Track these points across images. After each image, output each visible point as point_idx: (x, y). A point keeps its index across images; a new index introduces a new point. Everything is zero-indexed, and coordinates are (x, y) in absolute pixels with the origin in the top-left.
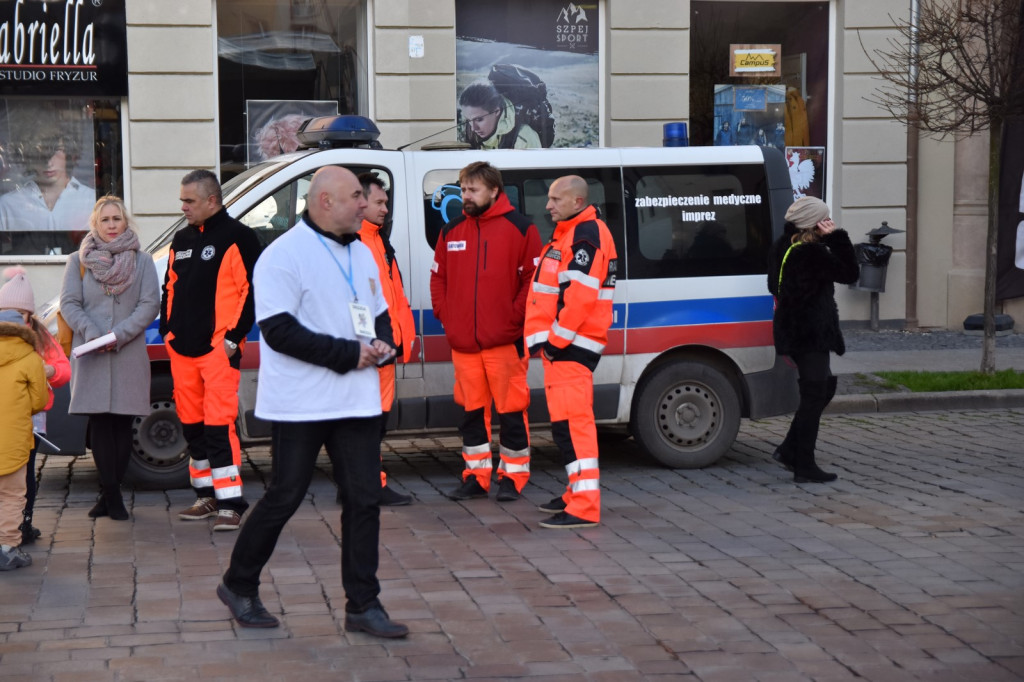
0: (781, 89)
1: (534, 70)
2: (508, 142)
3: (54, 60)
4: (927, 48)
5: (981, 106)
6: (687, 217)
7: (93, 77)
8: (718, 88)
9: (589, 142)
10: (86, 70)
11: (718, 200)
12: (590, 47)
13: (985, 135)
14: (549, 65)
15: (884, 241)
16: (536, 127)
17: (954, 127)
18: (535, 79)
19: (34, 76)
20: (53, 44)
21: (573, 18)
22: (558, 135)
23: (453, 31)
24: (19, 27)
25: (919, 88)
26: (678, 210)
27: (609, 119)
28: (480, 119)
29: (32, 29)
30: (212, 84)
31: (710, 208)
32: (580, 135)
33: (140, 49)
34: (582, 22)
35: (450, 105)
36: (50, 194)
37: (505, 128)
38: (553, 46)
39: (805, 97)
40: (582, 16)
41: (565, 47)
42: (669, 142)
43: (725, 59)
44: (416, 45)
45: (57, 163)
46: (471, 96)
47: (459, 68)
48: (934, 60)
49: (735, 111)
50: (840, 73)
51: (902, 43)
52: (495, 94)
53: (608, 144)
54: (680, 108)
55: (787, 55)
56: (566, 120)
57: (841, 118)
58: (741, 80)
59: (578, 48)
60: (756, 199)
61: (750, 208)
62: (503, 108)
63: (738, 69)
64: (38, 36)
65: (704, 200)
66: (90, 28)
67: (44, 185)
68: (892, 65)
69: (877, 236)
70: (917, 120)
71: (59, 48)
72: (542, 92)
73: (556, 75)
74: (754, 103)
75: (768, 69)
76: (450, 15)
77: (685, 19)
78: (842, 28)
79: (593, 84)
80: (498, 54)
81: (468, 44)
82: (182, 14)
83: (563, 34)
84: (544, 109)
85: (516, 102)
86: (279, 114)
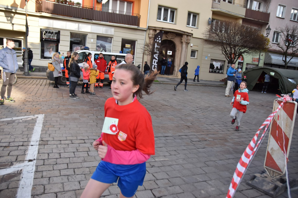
0: (130, 49)
1: (105, 44)
2: (102, 51)
3: (52, 38)
4: (145, 47)
5: (151, 53)
7: (56, 40)
8: (124, 48)
9: (110, 52)
10: (55, 39)
12: (111, 42)
13: (150, 56)
14: (107, 44)
16: (104, 50)
17: (148, 55)
19: (49, 40)
20: (52, 36)
22: (107, 51)
23: (96, 39)
24: (48, 34)
25: (144, 50)
26: (121, 60)
27: (112, 50)
28: (98, 49)
29: (49, 34)
30: (69, 42)
33: (61, 38)
35: (95, 47)
36: (50, 53)
37: (101, 50)
38: (107, 42)
39: (133, 50)
40: (110, 39)
41: (108, 42)
42: (120, 53)
43: (125, 45)
44: (92, 40)
45: (51, 49)
46: (98, 46)
47: (97, 43)
48: (146, 48)
49: (126, 51)
50: (137, 48)
51: (143, 46)
52: (100, 46)
53: (112, 52)
54: (120, 50)
55: (131, 46)
57: (136, 53)
58: (126, 48)
59: (110, 42)
62: (101, 48)
63: (126, 47)
66: (56, 35)
67: (50, 52)
68: (142, 48)
69: (139, 65)
70: (143, 54)
71: (52, 37)
72: (105, 47)
73: (107, 45)
74: (127, 50)
75: (129, 47)
76: (96, 37)
77: (121, 41)
78: (137, 44)
79: (111, 47)
80: (101, 42)
81: (98, 41)
82: (66, 34)
83: (108, 41)
84: (105, 49)
85: (103, 47)
86: (76, 46)
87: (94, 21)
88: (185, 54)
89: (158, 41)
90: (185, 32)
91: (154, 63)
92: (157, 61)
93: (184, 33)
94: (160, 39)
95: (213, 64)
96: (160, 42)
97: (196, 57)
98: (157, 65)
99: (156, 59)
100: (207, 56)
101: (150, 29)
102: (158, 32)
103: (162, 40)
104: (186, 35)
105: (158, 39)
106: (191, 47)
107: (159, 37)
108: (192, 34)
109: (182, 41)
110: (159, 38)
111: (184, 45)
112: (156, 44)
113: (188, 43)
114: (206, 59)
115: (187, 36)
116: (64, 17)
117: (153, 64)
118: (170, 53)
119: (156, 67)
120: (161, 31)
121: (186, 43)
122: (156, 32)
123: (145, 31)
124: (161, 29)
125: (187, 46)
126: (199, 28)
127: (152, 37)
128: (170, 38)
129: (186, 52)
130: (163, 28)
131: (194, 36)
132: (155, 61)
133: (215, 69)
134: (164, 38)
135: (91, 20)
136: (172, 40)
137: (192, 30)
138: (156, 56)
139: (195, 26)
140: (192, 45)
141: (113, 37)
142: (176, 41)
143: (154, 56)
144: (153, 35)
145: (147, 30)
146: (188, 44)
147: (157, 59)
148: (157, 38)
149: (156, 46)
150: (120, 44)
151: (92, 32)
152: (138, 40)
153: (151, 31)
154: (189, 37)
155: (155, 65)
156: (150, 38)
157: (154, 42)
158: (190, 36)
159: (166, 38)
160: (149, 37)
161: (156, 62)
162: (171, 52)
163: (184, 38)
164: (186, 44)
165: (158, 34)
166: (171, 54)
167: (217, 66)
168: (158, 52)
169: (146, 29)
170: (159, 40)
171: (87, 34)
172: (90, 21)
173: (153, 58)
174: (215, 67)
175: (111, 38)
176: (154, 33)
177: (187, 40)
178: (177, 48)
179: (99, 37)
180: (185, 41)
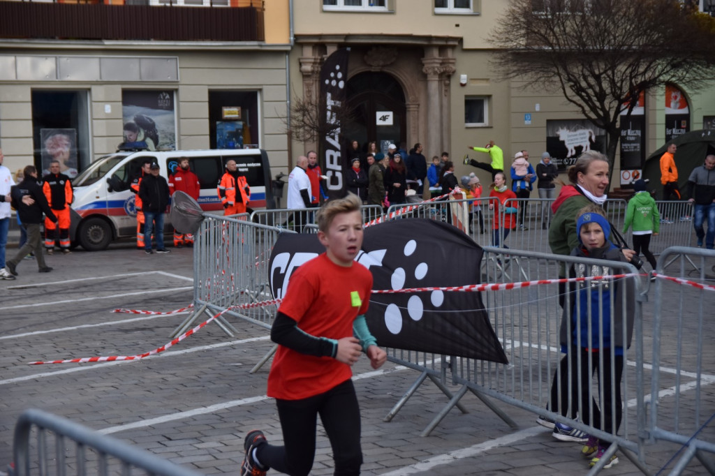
0: (241, 123)
1: (150, 117)
5: (315, 132)
8: (218, 123)
11: (249, 165)
12: (171, 108)
14: (160, 114)
15: (282, 179)
16: (152, 138)
17: (306, 140)
18: (151, 120)
21: (164, 97)
22: (160, 141)
23: (121, 103)
25: (292, 126)
27: (180, 135)
28: (131, 135)
31: (246, 167)
32: (168, 141)
34: (168, 99)
37: (141, 138)
38: (157, 107)
39: (248, 125)
40: (167, 97)
41: (161, 108)
43: (220, 112)
44: (108, 108)
46: (128, 127)
47: (123, 116)
49: (225, 132)
50: (263, 118)
51: (284, 107)
52: (136, 126)
55: (243, 113)
56: (163, 136)
57: (264, 134)
58: (226, 120)
60: (259, 165)
61: (258, 168)
62: (139, 131)
63: (226, 116)
65: (244, 165)
69: (279, 178)
70: (290, 134)
72: (154, 125)
73: (159, 119)
74: (229, 128)
75: (236, 116)
76: (120, 97)
77: (206, 98)
79: (173, 122)
80: (137, 111)
81: (126, 107)
82: (20, 98)
83: (161, 103)
84: (155, 131)
85: (144, 128)
86: (53, 134)
87: (108, 43)
88: (441, 117)
89: (334, 83)
90: (429, 38)
91: (332, 162)
92: (338, 154)
93: (425, 43)
94: (340, 75)
95: (561, 139)
96: (341, 84)
97: (486, 122)
98: (339, 168)
99: (335, 149)
100: (530, 113)
101: (302, 45)
102: (331, 50)
103: (350, 75)
104: (436, 46)
105: (336, 78)
106: (463, 85)
107: (338, 67)
108: (460, 40)
109: (424, 71)
110: (336, 72)
111: (434, 85)
112: (329, 95)
113: (446, 76)
114: (528, 122)
115: (442, 49)
116: (9, 40)
117: (329, 166)
118: (384, 118)
119: (339, 175)
120: (341, 46)
121: (441, 75)
122: (326, 54)
123: (286, 52)
124: (342, 41)
125: (448, 85)
126: (483, 13)
127: (313, 72)
128: (376, 66)
129: (445, 109)
130: (348, 36)
131: (466, 46)
132: (332, 157)
133: (569, 155)
134: (356, 69)
135: (100, 39)
136: (386, 70)
137: (457, 26)
138: (333, 138)
139: (467, 6)
140: (464, 78)
141: (177, 90)
142: (405, 75)
143: (329, 139)
144: (314, 63)
145: (292, 48)
146: (449, 77)
147: (338, 146)
148: (332, 75)
149: (330, 103)
150: (204, 110)
151: (105, 79)
152: (264, 87)
153: (308, 53)
154: (450, 54)
155: (334, 171)
156: (305, 75)
157: (324, 89)
158: (453, 47)
159: (362, 69)
160: (301, 71)
161: (335, 160)
162: (390, 114)
163: (433, 61)
164: (440, 81)
165: (334, 59)
166: (390, 122)
167: (577, 145)
169: (289, 48)
170: (338, 81)
171: (89, 90)
172: (96, 42)
173: (324, 146)
174: (570, 147)
175: (171, 93)
176: (319, 55)
177: (441, 64)
178: (410, 99)
179: (131, 96)
180: (434, 68)
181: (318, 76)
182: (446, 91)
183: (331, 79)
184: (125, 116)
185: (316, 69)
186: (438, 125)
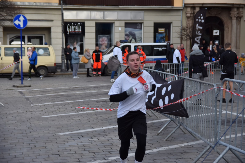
0: (165, 34)
3: (76, 31)
6: (159, 50)
7: (81, 33)
8: (157, 34)
10: (80, 32)
11: (162, 48)
12: (141, 29)
16: (134, 39)
18: (134, 33)
19: (74, 33)
20: (76, 29)
21: (139, 25)
23: (124, 27)
24: (72, 27)
27: (143, 38)
28: (127, 38)
29: (74, 27)
30: (95, 34)
31: (161, 49)
32: (140, 40)
33: (86, 29)
34: (140, 26)
37: (131, 39)
38: (136, 28)
39: (167, 35)
41: (138, 29)
43: (158, 30)
44: (120, 29)
46: (126, 35)
49: (159, 37)
50: (172, 32)
52: (129, 35)
55: (165, 30)
56: (138, 38)
57: (172, 38)
58: (160, 33)
60: (166, 48)
61: (165, 49)
62: (130, 36)
63: (160, 31)
64: (75, 28)
65: (161, 48)
67: (74, 46)
71: (77, 29)
73: (137, 32)
74: (161, 36)
75: (163, 31)
76: (124, 25)
77: (153, 25)
78: (172, 27)
79: (141, 33)
80: (130, 30)
81: (126, 28)
82: (92, 25)
83: (138, 27)
84: (135, 37)
85: (132, 36)
86: (102, 37)
87: (121, 7)
90: (233, 4)
96: (203, 21)
101: (187, 7)
102: (197, 9)
104: (236, 7)
105: (200, 19)
109: (231, 16)
110: (201, 17)
111: (234, 21)
112: (197, 25)
115: (238, 8)
116: (89, 6)
118: (216, 33)
121: (237, 17)
122: (195, 10)
123: (181, 10)
124: (201, 5)
125: (240, 21)
127: (190, 16)
128: (213, 14)
129: (238, 30)
130: (203, 4)
134: (207, 15)
135: (118, 5)
136: (217, 16)
137: (244, 0)
138: (198, 39)
141: (143, 23)
142: (224, 17)
143: (196, 39)
144: (191, 13)
146: (240, 18)
147: (199, 42)
148: (199, 17)
149: (197, 27)
150: (152, 29)
151: (119, 19)
152: (173, 22)
153: (189, 10)
154: (241, 10)
156: (188, 18)
157: (195, 23)
158: (242, 7)
160: (186, 16)
162: (218, 31)
163: (234, 12)
164: (237, 19)
166: (218, 34)
168: (201, 34)
169: (182, 8)
171: (114, 22)
172: (117, 7)
175: (141, 23)
176: (193, 10)
177: (237, 13)
178: (225, 26)
179: (128, 24)
180: (234, 15)
181: (192, 18)
182: (239, 23)
183: (199, 19)
184: (125, 31)
185: (192, 15)
186: (235, 35)
